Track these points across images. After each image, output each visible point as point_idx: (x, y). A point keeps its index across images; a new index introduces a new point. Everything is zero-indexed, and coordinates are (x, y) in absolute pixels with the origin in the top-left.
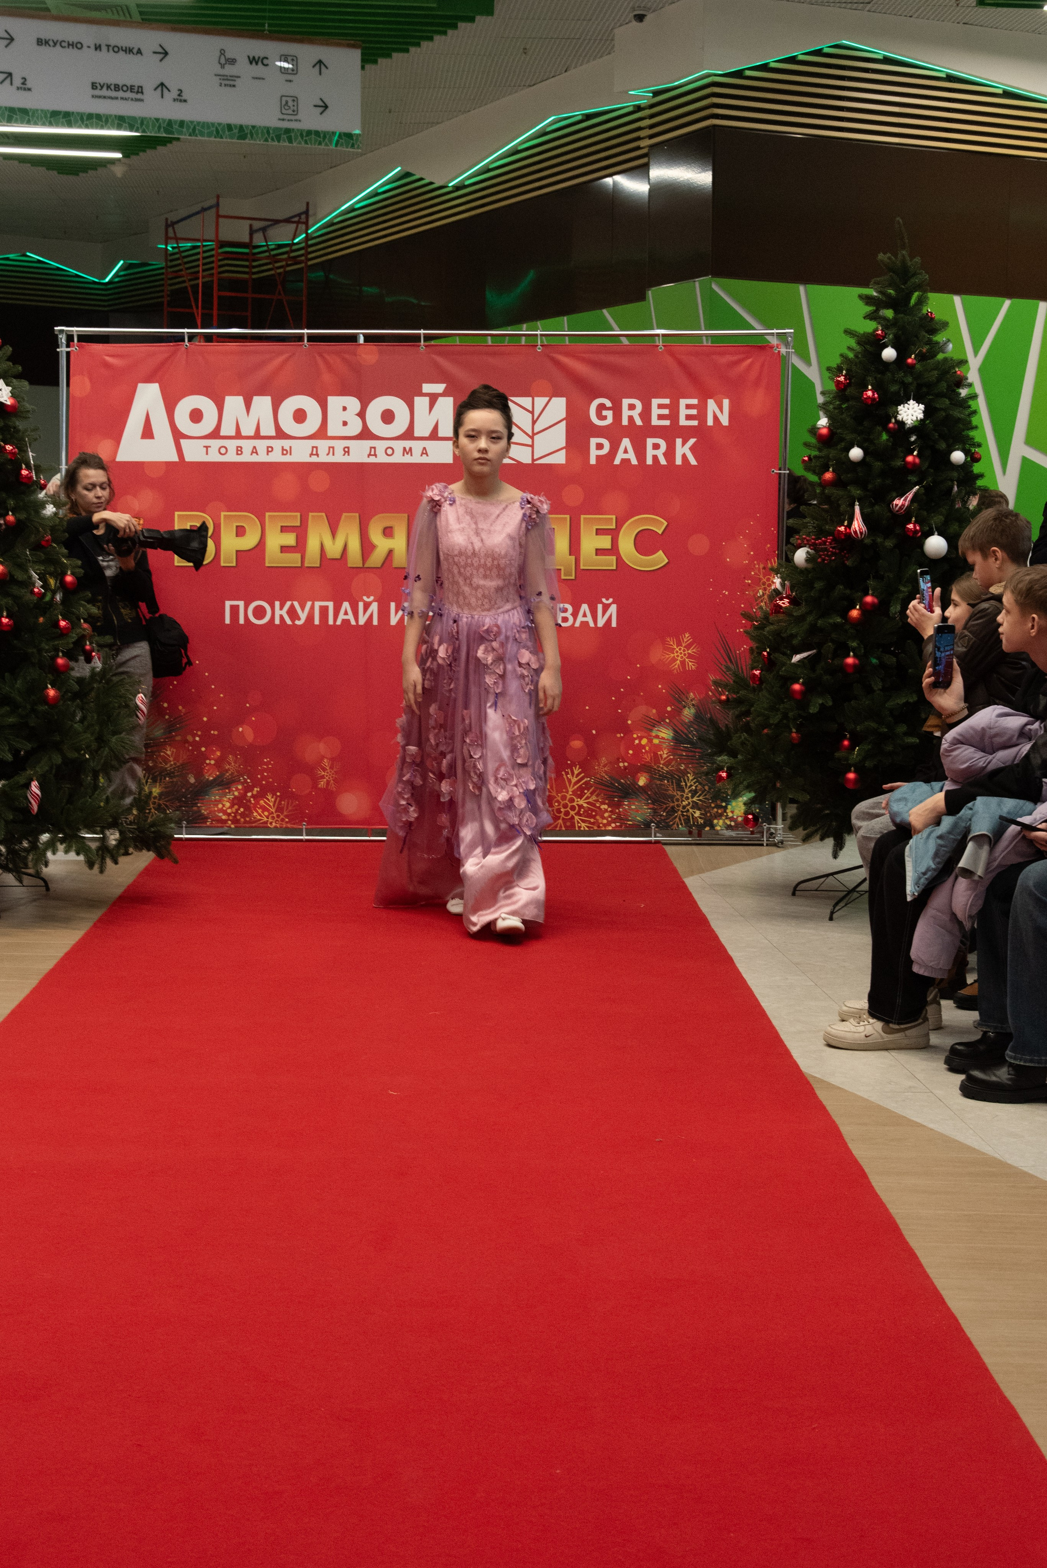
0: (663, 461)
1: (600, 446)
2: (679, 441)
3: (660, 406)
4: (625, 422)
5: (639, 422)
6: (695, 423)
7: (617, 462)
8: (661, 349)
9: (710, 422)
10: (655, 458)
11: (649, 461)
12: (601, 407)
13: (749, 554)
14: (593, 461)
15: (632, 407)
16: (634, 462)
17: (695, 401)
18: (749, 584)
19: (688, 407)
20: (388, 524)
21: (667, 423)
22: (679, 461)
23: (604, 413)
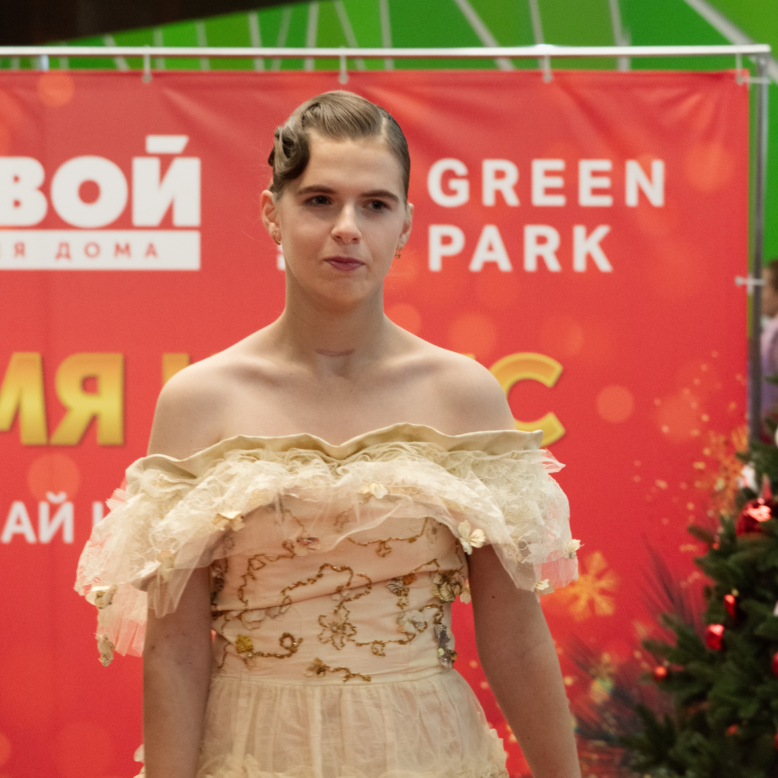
0: (553, 265)
1: (446, 240)
2: (579, 231)
3: (549, 173)
4: (489, 199)
5: (512, 200)
6: (606, 201)
7: (476, 265)
8: (548, 77)
9: (632, 200)
10: (540, 260)
11: (530, 265)
12: (449, 175)
13: (699, 419)
14: (435, 265)
15: (500, 175)
16: (505, 265)
17: (605, 165)
18: (701, 472)
19: (596, 174)
20: (89, 371)
21: (559, 201)
22: (579, 265)
23: (454, 184)
